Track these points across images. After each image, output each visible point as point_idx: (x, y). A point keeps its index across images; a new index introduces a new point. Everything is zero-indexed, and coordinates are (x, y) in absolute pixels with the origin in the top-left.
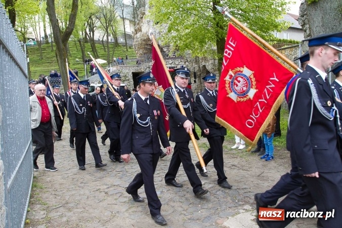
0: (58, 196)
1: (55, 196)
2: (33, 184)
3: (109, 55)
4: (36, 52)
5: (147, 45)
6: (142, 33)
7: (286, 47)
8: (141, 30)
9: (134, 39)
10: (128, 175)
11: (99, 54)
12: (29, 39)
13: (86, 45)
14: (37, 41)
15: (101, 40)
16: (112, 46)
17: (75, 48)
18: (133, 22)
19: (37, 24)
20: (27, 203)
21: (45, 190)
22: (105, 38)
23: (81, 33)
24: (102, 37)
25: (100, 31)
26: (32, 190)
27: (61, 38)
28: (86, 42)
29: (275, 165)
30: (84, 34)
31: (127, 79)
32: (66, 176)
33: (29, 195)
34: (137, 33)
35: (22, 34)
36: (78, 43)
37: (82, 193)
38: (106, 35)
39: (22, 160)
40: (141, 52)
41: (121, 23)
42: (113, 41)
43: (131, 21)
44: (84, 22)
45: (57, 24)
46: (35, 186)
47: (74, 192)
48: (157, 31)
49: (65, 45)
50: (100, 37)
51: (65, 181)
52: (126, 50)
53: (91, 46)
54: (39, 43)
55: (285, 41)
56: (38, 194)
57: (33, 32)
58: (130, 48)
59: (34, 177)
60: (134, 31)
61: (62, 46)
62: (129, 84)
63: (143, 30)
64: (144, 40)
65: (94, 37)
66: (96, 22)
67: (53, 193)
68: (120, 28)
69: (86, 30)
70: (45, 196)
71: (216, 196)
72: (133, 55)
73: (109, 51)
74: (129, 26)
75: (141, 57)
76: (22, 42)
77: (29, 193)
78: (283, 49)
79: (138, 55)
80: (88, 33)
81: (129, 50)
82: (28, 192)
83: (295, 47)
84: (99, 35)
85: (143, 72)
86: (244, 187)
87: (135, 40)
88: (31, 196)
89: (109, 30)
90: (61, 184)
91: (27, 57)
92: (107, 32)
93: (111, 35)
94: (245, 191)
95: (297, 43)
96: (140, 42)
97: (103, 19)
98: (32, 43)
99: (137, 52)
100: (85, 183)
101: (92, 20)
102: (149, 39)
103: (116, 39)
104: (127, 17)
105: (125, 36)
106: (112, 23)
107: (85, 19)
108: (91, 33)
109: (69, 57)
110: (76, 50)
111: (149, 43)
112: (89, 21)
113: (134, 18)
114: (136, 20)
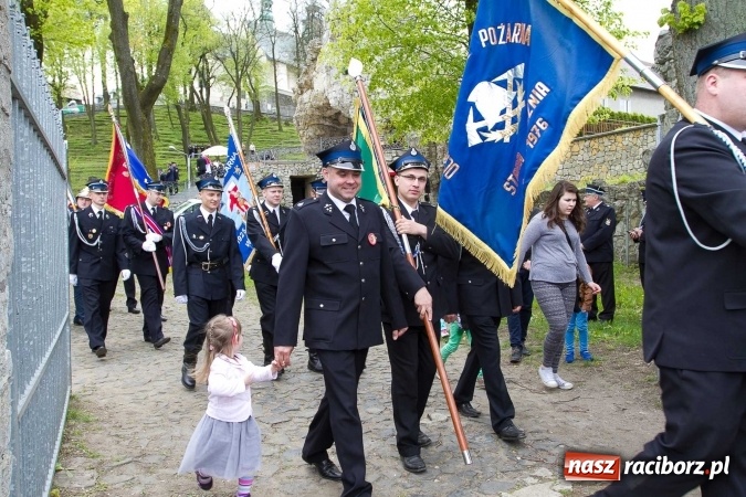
0: (124, 438)
1: (117, 439)
2: (68, 413)
4: (83, 128)
5: (324, 118)
6: (315, 93)
7: (624, 128)
8: (311, 87)
9: (296, 105)
10: (278, 396)
11: (218, 135)
12: (69, 100)
13: (192, 115)
14: (87, 106)
16: (248, 119)
17: (167, 123)
18: (294, 70)
19: (89, 68)
20: (56, 451)
21: (95, 425)
22: (234, 102)
23: (181, 90)
24: (226, 99)
25: (224, 88)
26: (67, 426)
27: (140, 98)
28: (193, 109)
29: (603, 382)
30: (188, 92)
32: (142, 396)
33: (60, 435)
34: (302, 93)
35: (57, 89)
36: (175, 110)
37: (176, 434)
38: (236, 94)
39: (48, 355)
40: (311, 134)
41: (269, 69)
42: (251, 108)
43: (290, 67)
44: (189, 66)
45: (131, 68)
46: (74, 417)
47: (159, 432)
48: (347, 90)
49: (147, 115)
50: (222, 99)
51: (138, 408)
52: (277, 128)
53: (204, 119)
54: (91, 110)
55: (622, 117)
56: (80, 435)
57: (78, 86)
58: (287, 124)
59: (71, 398)
60: (296, 87)
61: (140, 115)
63: (316, 86)
64: (318, 108)
65: (211, 99)
66: (216, 66)
67: (113, 432)
68: (266, 82)
69: (192, 83)
70: (95, 438)
71: (473, 446)
72: (292, 140)
74: (286, 77)
76: (54, 107)
77: (61, 431)
78: (618, 133)
79: (304, 139)
80: (198, 90)
81: (285, 129)
82: (58, 428)
83: (645, 128)
84: (221, 95)
86: (536, 427)
87: (298, 107)
88: (63, 438)
89: (242, 84)
90: (131, 414)
91: (65, 138)
92: (239, 90)
93: (247, 96)
94: (538, 436)
95: (649, 120)
96: (309, 112)
97: (230, 61)
98: (76, 109)
99: (301, 132)
100: (183, 413)
101: (207, 63)
102: (328, 106)
103: (257, 105)
104: (282, 59)
105: (277, 98)
106: (249, 70)
107: (190, 59)
108: (204, 90)
109: (155, 141)
110: (170, 126)
111: (329, 113)
112: (201, 66)
113: (297, 60)
114: (302, 65)
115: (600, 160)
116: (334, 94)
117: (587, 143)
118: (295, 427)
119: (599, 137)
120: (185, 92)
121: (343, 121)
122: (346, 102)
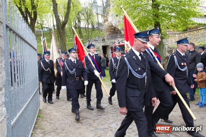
0: (52, 124)
1: (50, 124)
2: (38, 115)
3: (89, 35)
4: (48, 35)
5: (111, 29)
6: (108, 22)
7: (201, 28)
8: (107, 21)
9: (103, 25)
11: (83, 35)
12: (44, 27)
15: (84, 27)
16: (91, 30)
17: (70, 32)
18: (103, 16)
19: (49, 19)
20: (33, 128)
21: (45, 119)
22: (87, 26)
23: (73, 23)
24: (85, 25)
25: (84, 22)
26: (37, 119)
27: (61, 27)
30: (75, 24)
31: (99, 49)
32: (59, 110)
33: (34, 122)
34: (105, 22)
35: (41, 25)
36: (71, 29)
37: (66, 122)
38: (87, 24)
40: (108, 34)
41: (96, 16)
43: (102, 15)
44: (74, 17)
45: (58, 18)
46: (40, 116)
47: (61, 122)
48: (117, 21)
49: (63, 31)
50: (84, 25)
51: (57, 114)
52: (99, 32)
53: (79, 32)
54: (50, 30)
55: (200, 24)
56: (40, 122)
57: (47, 24)
58: (101, 31)
59: (40, 110)
60: (103, 21)
61: (61, 31)
62: (100, 53)
64: (110, 26)
65: (81, 25)
66: (82, 16)
67: (49, 121)
68: (95, 20)
69: (76, 21)
70: (45, 123)
72: (103, 36)
73: (89, 34)
74: (101, 18)
75: (107, 36)
76: (41, 29)
78: (199, 30)
79: (106, 35)
80: (77, 23)
84: (83, 24)
85: (109, 45)
87: (104, 26)
88: (35, 123)
89: (89, 21)
90: (55, 116)
91: (43, 38)
92: (88, 22)
93: (91, 24)
96: (107, 28)
97: (86, 15)
98: (46, 30)
99: (105, 33)
100: (69, 116)
101: (80, 15)
102: (112, 26)
103: (93, 26)
104: (100, 13)
105: (98, 24)
106: (91, 17)
107: (75, 15)
108: (79, 23)
109: (66, 37)
110: (70, 33)
111: (113, 28)
112: (78, 16)
113: (104, 13)
114: (105, 15)
115: (194, 38)
116: (114, 22)
117: (189, 33)
118: (100, 121)
119: (193, 31)
120: (74, 24)
121: (116, 30)
122: (117, 24)
